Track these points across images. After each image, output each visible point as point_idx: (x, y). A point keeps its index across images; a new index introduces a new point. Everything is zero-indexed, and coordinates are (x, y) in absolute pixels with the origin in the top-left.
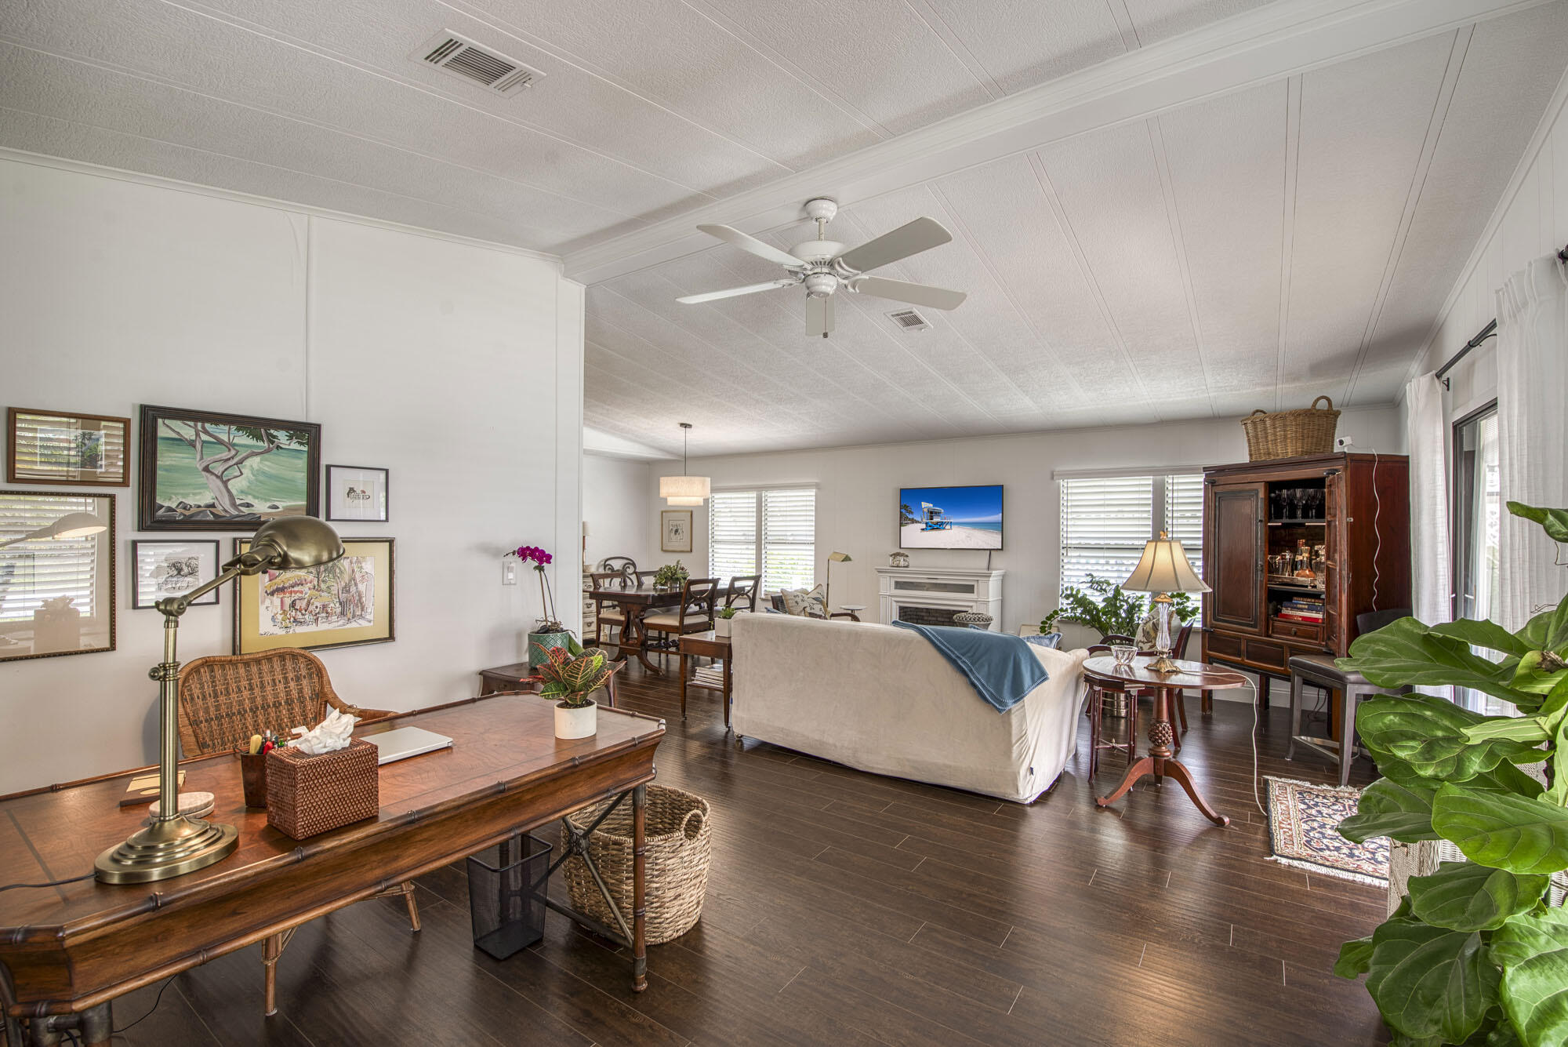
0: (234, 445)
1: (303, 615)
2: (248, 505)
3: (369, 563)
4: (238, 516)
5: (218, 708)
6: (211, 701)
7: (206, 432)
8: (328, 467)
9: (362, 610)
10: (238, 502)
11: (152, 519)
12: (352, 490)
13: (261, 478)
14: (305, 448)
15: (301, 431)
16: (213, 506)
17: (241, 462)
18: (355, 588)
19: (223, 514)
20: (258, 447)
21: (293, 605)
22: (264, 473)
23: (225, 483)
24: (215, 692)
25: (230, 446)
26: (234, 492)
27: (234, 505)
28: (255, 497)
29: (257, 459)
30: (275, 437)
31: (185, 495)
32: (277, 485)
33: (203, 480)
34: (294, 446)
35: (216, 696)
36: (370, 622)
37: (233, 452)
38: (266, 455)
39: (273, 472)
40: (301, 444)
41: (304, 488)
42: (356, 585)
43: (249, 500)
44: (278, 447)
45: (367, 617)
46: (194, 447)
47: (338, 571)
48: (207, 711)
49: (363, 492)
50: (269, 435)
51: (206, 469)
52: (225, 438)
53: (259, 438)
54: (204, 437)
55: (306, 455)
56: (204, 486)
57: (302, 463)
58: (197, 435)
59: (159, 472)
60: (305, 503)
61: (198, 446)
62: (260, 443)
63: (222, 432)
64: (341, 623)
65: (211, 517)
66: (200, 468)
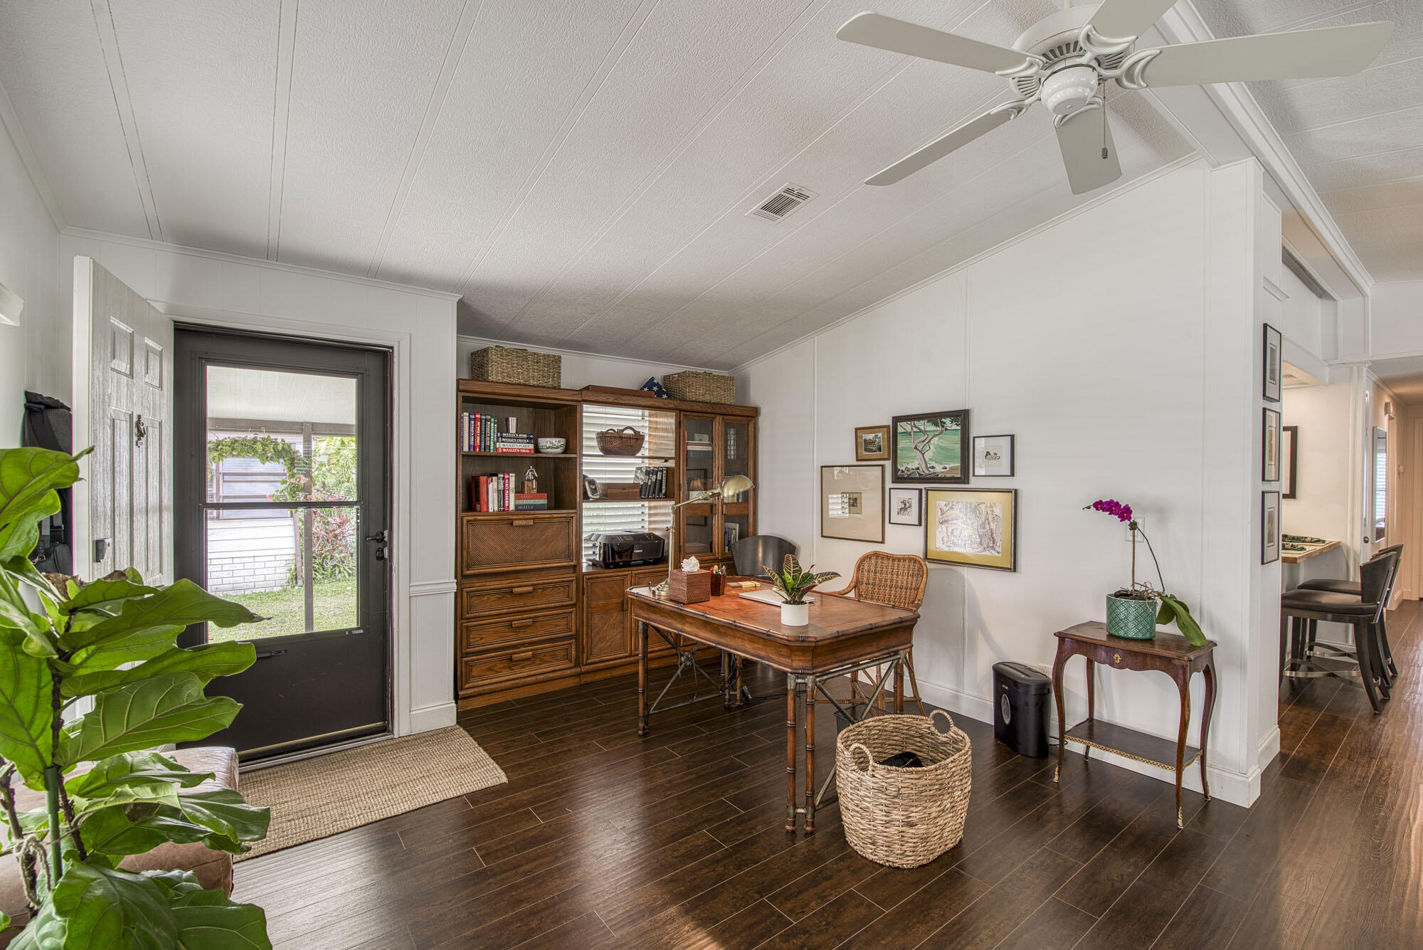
0: (927, 431)
1: (958, 540)
2: (933, 468)
3: (998, 508)
4: (929, 474)
5: (874, 579)
6: (872, 575)
7: (915, 426)
8: (974, 438)
9: (994, 543)
10: (929, 466)
11: (898, 478)
12: (988, 453)
13: (939, 450)
14: (959, 428)
15: (957, 416)
16: (918, 469)
17: (929, 442)
18: (988, 526)
19: (922, 473)
20: (936, 431)
21: (952, 532)
22: (940, 447)
23: (923, 455)
24: (875, 570)
25: (925, 432)
26: (927, 460)
27: (927, 468)
28: (936, 462)
29: (937, 438)
30: (944, 423)
31: (908, 464)
32: (944, 453)
33: (914, 454)
34: (955, 427)
35: (875, 573)
36: (999, 553)
37: (926, 436)
38: (941, 436)
39: (944, 445)
40: (957, 425)
41: (959, 454)
42: (989, 524)
43: (933, 464)
44: (946, 429)
45: (997, 549)
46: (911, 435)
47: (978, 512)
48: (868, 579)
49: (995, 454)
50: (942, 422)
51: (916, 448)
52: (922, 428)
53: (937, 425)
54: (915, 429)
55: (959, 432)
56: (915, 458)
57: (958, 438)
58: (912, 429)
59: (899, 452)
60: (960, 465)
61: (912, 434)
62: (938, 428)
63: (921, 424)
64: (980, 550)
65: (918, 476)
66: (913, 447)
